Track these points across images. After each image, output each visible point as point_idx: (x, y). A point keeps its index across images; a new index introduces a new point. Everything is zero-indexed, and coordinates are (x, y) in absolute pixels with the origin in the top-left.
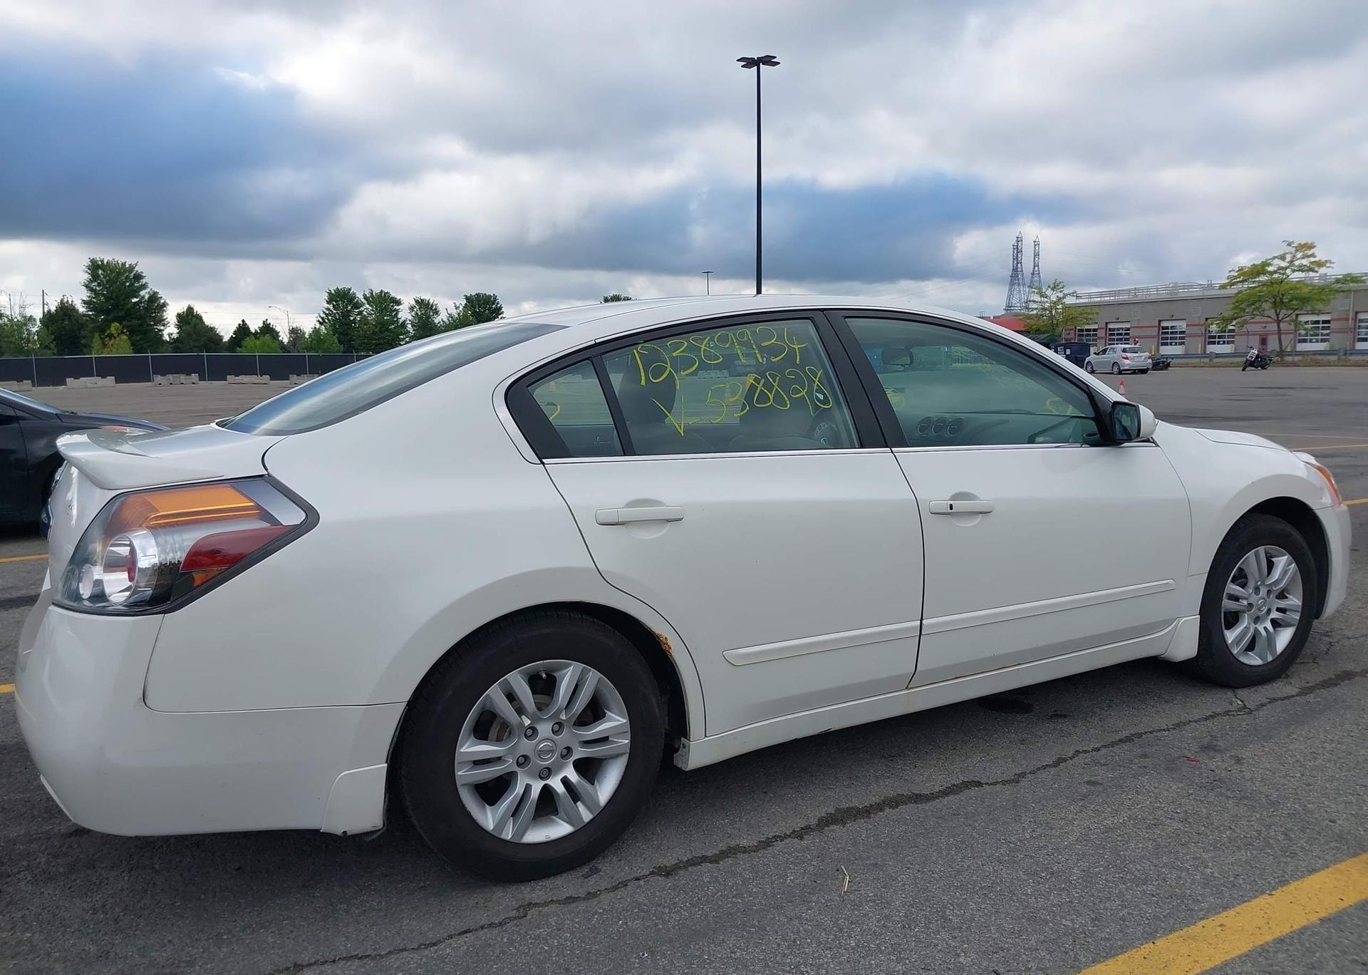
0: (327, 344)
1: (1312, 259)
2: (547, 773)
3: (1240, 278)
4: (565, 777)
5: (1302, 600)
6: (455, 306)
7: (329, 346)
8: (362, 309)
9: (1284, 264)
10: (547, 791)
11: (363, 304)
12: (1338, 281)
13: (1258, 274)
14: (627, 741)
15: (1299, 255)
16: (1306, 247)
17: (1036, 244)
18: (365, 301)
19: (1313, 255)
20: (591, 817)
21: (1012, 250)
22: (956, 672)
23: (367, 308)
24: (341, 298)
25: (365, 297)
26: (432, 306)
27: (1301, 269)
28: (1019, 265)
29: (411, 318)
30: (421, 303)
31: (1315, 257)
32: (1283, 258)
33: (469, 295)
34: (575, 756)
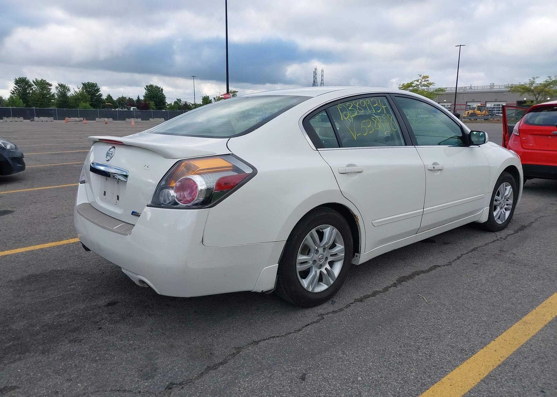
0: (17, 103)
1: (428, 82)
2: (321, 266)
3: (403, 88)
4: (326, 268)
5: (513, 201)
6: (78, 87)
7: (19, 104)
8: (33, 87)
9: (418, 83)
10: (321, 273)
11: (33, 85)
12: (436, 90)
13: (409, 87)
14: (344, 254)
15: (423, 80)
16: (426, 77)
17: (322, 71)
18: (34, 84)
19: (428, 81)
20: (333, 282)
21: (313, 73)
22: (429, 227)
23: (35, 87)
24: (22, 82)
25: (33, 81)
26: (67, 87)
27: (424, 85)
28: (316, 80)
29: (56, 92)
30: (61, 86)
31: (429, 81)
32: (418, 81)
33: (84, 83)
34: (329, 260)
